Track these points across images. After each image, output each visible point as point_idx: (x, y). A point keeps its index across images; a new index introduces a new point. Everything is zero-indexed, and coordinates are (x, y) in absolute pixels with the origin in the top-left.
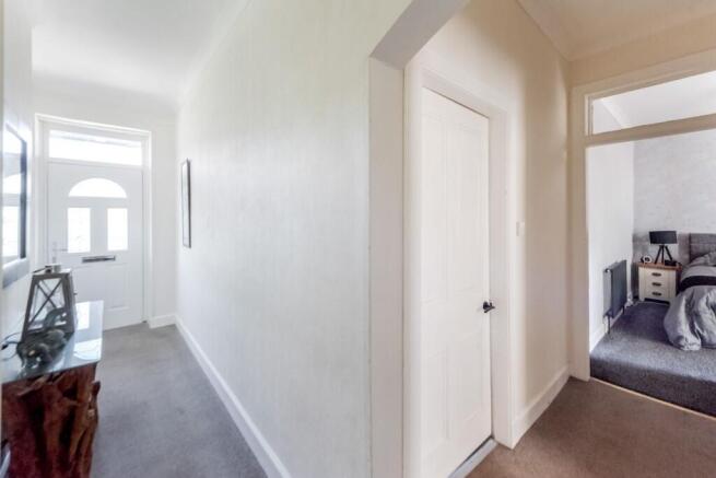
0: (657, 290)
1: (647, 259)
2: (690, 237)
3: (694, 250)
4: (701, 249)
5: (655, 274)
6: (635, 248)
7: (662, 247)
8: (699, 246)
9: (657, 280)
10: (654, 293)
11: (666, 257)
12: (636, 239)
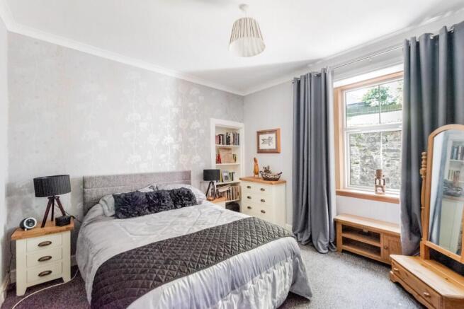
0: (45, 267)
1: (31, 222)
2: (84, 182)
3: (88, 196)
4: (94, 196)
5: (42, 245)
6: (11, 206)
7: (52, 201)
8: (92, 193)
9: (45, 252)
10: (41, 275)
11: (58, 214)
12: (11, 191)
